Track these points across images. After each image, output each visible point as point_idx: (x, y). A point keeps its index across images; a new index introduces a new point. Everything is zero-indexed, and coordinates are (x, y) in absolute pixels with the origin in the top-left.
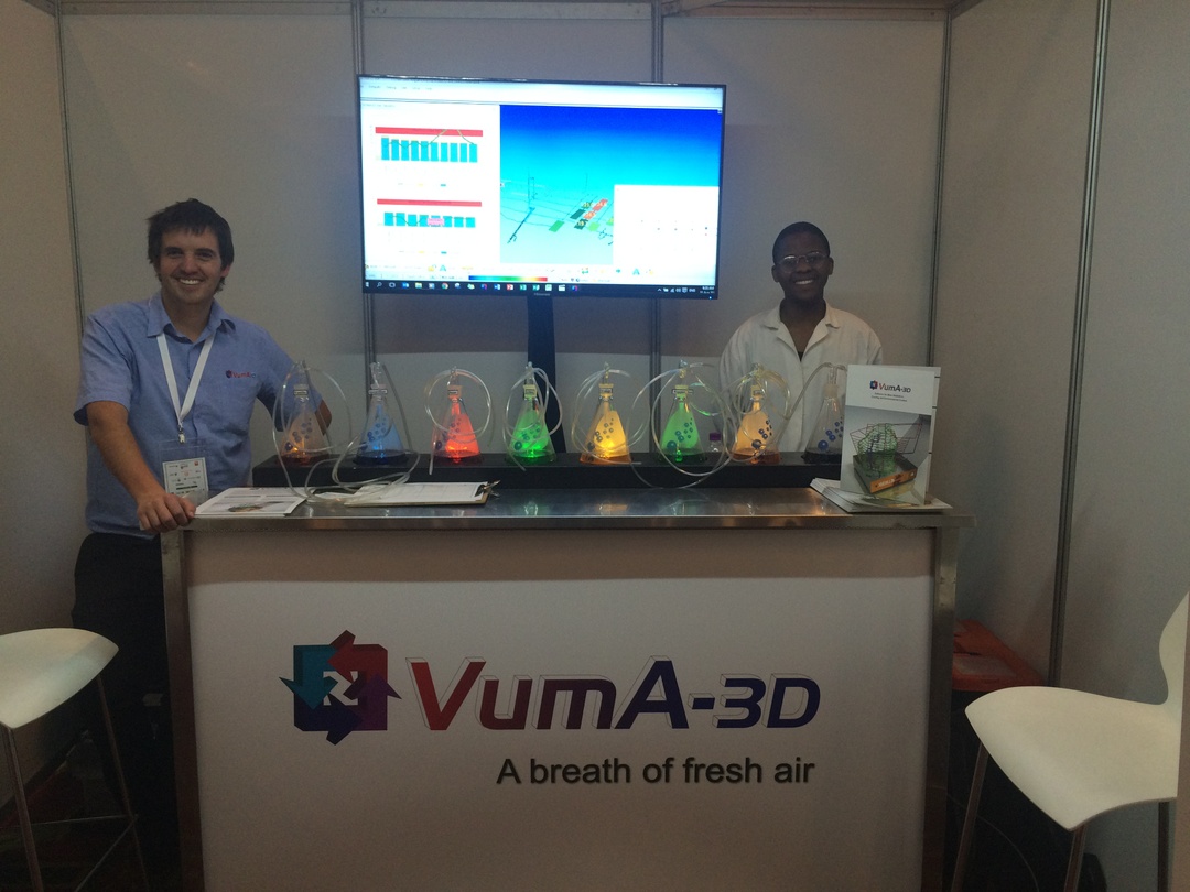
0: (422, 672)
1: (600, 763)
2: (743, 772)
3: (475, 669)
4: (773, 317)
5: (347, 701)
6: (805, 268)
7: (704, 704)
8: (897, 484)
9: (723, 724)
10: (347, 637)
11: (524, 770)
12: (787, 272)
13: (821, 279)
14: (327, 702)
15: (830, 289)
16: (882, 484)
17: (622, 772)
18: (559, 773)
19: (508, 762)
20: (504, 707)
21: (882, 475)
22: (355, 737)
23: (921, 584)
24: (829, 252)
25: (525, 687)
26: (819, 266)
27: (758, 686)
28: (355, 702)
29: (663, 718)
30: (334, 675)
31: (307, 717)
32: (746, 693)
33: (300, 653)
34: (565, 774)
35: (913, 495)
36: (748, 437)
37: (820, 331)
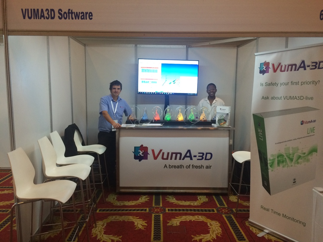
0: (153, 151)
1: (179, 165)
2: (201, 167)
3: (161, 150)
4: (207, 99)
5: (142, 155)
6: (212, 91)
7: (195, 156)
8: (224, 124)
9: (198, 159)
10: (142, 145)
11: (168, 166)
12: (209, 91)
13: (214, 93)
14: (139, 155)
15: (216, 94)
16: (222, 124)
17: (183, 167)
18: (173, 167)
19: (166, 165)
20: (165, 157)
21: (222, 122)
22: (143, 161)
23: (227, 139)
24: (216, 88)
25: (168, 153)
26: (214, 91)
27: (203, 154)
28: (143, 155)
29: (189, 158)
30: (140, 151)
31: (136, 157)
32: (201, 155)
33: (135, 148)
34: (174, 167)
35: (226, 125)
36: (202, 118)
37: (214, 101)
